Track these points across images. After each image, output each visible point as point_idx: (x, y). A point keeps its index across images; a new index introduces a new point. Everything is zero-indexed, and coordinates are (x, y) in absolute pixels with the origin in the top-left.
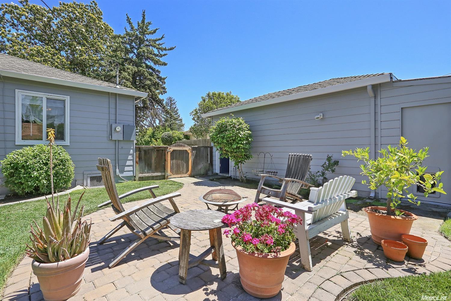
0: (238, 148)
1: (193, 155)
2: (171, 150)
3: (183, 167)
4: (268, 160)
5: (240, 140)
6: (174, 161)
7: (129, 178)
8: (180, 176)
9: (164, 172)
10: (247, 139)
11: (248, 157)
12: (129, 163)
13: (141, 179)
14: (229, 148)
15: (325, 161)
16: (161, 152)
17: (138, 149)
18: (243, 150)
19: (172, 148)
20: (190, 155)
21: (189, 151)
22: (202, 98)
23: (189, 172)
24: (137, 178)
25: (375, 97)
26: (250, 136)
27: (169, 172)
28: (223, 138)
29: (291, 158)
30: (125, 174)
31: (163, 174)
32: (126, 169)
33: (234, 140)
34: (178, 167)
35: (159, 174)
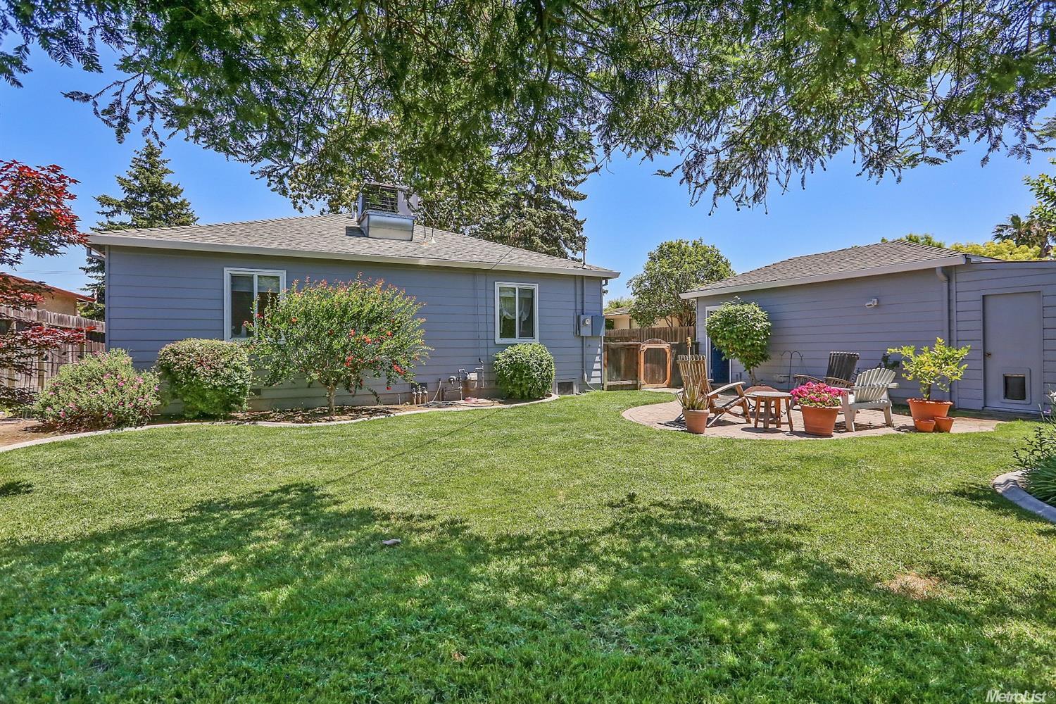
0: (753, 345)
1: (672, 355)
2: (645, 349)
3: (659, 373)
4: (795, 362)
5: (757, 335)
6: (648, 365)
7: (597, 386)
8: (655, 385)
9: (636, 379)
10: (765, 334)
11: (764, 358)
12: (597, 366)
13: (610, 388)
14: (740, 345)
15: (880, 361)
16: (633, 352)
17: (607, 348)
18: (759, 348)
19: (645, 346)
20: (668, 355)
21: (667, 350)
22: (650, 254)
23: (667, 381)
24: (605, 387)
25: (949, 281)
26: (769, 329)
27: (642, 381)
28: (731, 332)
29: (832, 358)
30: (593, 381)
31: (635, 382)
32: (594, 373)
33: (746, 335)
34: (653, 372)
35: (630, 382)
